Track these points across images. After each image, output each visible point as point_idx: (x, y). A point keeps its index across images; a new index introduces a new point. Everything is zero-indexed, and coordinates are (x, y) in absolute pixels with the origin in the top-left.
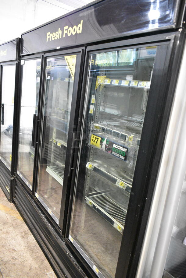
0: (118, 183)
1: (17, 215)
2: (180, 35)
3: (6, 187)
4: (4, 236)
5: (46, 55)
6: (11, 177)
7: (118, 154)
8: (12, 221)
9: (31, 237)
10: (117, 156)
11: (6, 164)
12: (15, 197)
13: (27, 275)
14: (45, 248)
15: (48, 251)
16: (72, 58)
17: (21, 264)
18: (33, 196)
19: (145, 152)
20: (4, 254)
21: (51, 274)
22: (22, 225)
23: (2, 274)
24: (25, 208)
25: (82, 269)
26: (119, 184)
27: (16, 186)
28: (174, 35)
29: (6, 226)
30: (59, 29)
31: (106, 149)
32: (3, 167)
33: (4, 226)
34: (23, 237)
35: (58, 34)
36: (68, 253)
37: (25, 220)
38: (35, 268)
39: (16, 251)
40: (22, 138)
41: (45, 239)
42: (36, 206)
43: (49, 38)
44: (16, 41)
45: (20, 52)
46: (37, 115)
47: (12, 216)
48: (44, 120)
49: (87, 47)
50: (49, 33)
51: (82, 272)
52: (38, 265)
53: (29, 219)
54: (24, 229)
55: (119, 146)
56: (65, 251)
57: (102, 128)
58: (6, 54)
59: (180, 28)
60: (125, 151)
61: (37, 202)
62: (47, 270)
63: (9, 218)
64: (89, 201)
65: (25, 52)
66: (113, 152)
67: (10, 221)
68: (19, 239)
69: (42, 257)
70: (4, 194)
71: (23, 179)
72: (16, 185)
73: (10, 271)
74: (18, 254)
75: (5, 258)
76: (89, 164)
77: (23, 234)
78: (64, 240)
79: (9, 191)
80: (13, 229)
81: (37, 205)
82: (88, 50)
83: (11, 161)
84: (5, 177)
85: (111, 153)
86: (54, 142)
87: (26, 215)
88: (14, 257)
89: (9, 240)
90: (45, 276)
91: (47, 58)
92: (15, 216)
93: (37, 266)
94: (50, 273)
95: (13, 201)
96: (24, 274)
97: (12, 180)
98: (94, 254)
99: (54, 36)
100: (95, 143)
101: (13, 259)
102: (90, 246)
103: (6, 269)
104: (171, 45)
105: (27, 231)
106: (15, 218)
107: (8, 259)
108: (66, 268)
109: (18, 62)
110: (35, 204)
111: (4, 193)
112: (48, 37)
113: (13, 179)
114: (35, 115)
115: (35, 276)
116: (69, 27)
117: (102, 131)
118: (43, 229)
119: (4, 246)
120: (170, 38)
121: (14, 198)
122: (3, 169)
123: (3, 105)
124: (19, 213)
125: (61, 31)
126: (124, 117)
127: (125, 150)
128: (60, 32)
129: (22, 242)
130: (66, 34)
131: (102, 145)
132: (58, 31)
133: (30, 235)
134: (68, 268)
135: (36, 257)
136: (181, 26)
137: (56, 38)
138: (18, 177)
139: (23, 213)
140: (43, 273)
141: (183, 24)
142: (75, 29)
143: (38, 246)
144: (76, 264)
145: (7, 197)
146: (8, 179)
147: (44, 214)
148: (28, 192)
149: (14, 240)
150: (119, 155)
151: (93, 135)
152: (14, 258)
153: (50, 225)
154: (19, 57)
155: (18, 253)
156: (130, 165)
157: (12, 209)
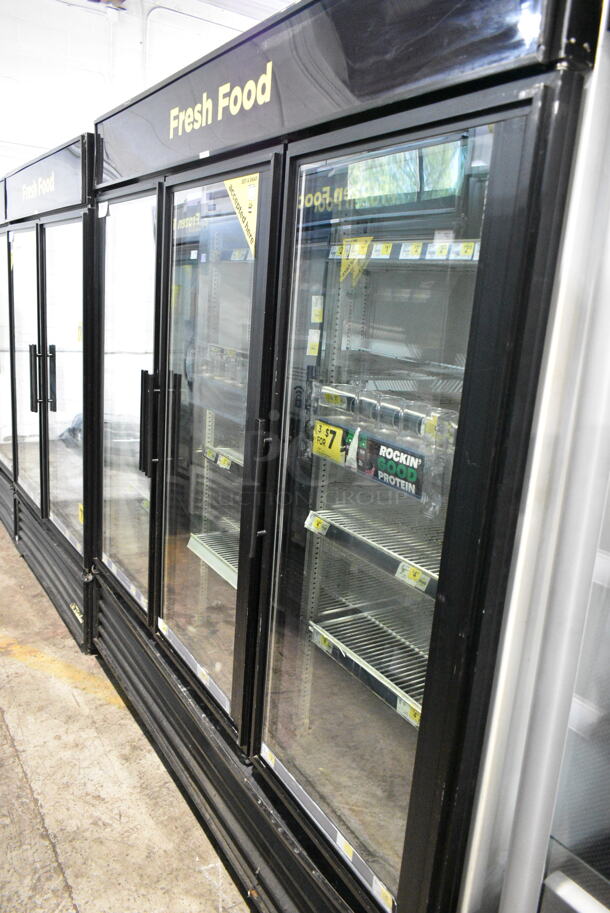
0: (403, 570)
1: (106, 691)
2: (560, 83)
3: (73, 608)
4: (67, 755)
5: (171, 180)
6: (85, 574)
7: (396, 475)
8: (91, 709)
9: (152, 760)
10: (393, 483)
11: (67, 534)
12: (100, 636)
13: (140, 872)
14: (192, 789)
15: (204, 801)
16: (247, 184)
17: (119, 839)
18: (151, 629)
19: (474, 464)
20: (68, 809)
21: (213, 871)
22: (122, 722)
23: (62, 869)
24: (128, 668)
25: (306, 850)
26: (406, 573)
27: (101, 602)
28: (542, 84)
29: (74, 727)
30: (205, 95)
31: (361, 464)
32: (60, 544)
33: (66, 726)
34: (126, 759)
35: (201, 112)
36: (262, 799)
37: (132, 706)
38: (165, 851)
39: (103, 799)
40: (111, 449)
41: (193, 763)
42: (162, 661)
43: (176, 125)
44: (80, 143)
45: (94, 178)
46: (151, 372)
47: (91, 696)
48: (175, 387)
49: (290, 145)
50: (174, 112)
51: (303, 858)
52: (174, 842)
53: (145, 703)
54: (130, 733)
55: (397, 452)
56: (250, 794)
57: (350, 400)
58: (52, 188)
59: (561, 60)
60: (416, 466)
61: (164, 647)
62: (200, 857)
63: (81, 699)
64: (322, 635)
65: (108, 178)
66: (380, 472)
67: (86, 711)
68: (115, 764)
69: (187, 818)
70: (66, 629)
71: (119, 579)
72: (102, 598)
73: (87, 859)
74: (111, 811)
75: (70, 821)
76: (315, 515)
77: (127, 750)
78: (247, 761)
79: (80, 617)
80: (96, 734)
81: (164, 655)
82: (293, 155)
83: (82, 522)
84: (69, 575)
85: (376, 475)
86: (209, 456)
87: (134, 692)
88: (100, 819)
89: (84, 768)
90: (196, 875)
91: (175, 189)
92: (99, 695)
93: (170, 846)
94: (211, 866)
95: (94, 651)
96: (130, 869)
97: (87, 585)
98: (350, 809)
99: (191, 119)
100: (325, 449)
101: (95, 823)
102: (338, 786)
103: (74, 854)
104: (535, 117)
105: (140, 739)
106: (101, 702)
107: (82, 825)
108: (259, 851)
109: (89, 209)
110: (158, 655)
111: (67, 626)
112: (173, 124)
113: (93, 581)
114: (144, 374)
115: (165, 874)
116: (232, 88)
117: (348, 409)
118: (185, 732)
119: (67, 786)
120: (530, 96)
121: (95, 639)
122: (59, 550)
123: (53, 349)
124: (112, 688)
125: (210, 101)
126: (429, 364)
127: (414, 462)
128: (208, 104)
129: (123, 774)
130: (226, 109)
131: (347, 454)
132: (202, 103)
133: (149, 752)
134: (264, 850)
135: (167, 820)
136: (562, 54)
137: (197, 126)
138: (104, 572)
139: (124, 683)
140: (189, 868)
141: (569, 45)
142: (249, 92)
143: (173, 785)
144: (284, 833)
145: (75, 639)
146: (76, 580)
147: (185, 683)
148: (136, 618)
149: (98, 768)
150: (398, 480)
151: (318, 424)
152: (100, 823)
153: (204, 715)
154: (93, 194)
155: (110, 807)
156: (431, 509)
157: (93, 674)
